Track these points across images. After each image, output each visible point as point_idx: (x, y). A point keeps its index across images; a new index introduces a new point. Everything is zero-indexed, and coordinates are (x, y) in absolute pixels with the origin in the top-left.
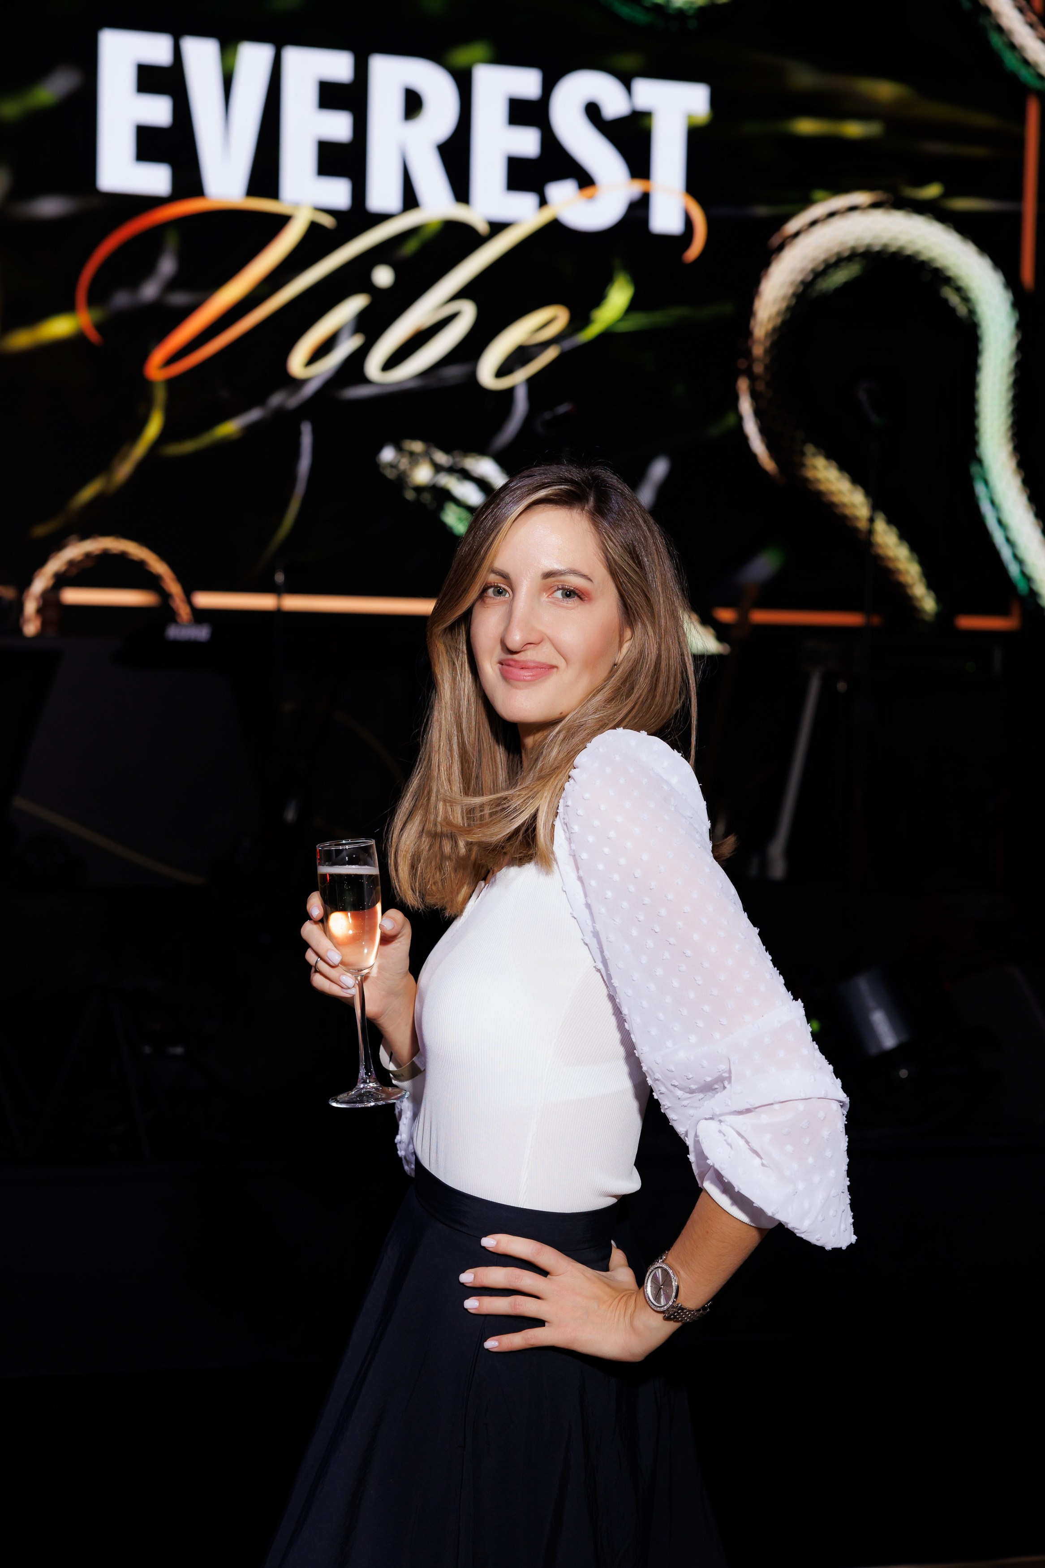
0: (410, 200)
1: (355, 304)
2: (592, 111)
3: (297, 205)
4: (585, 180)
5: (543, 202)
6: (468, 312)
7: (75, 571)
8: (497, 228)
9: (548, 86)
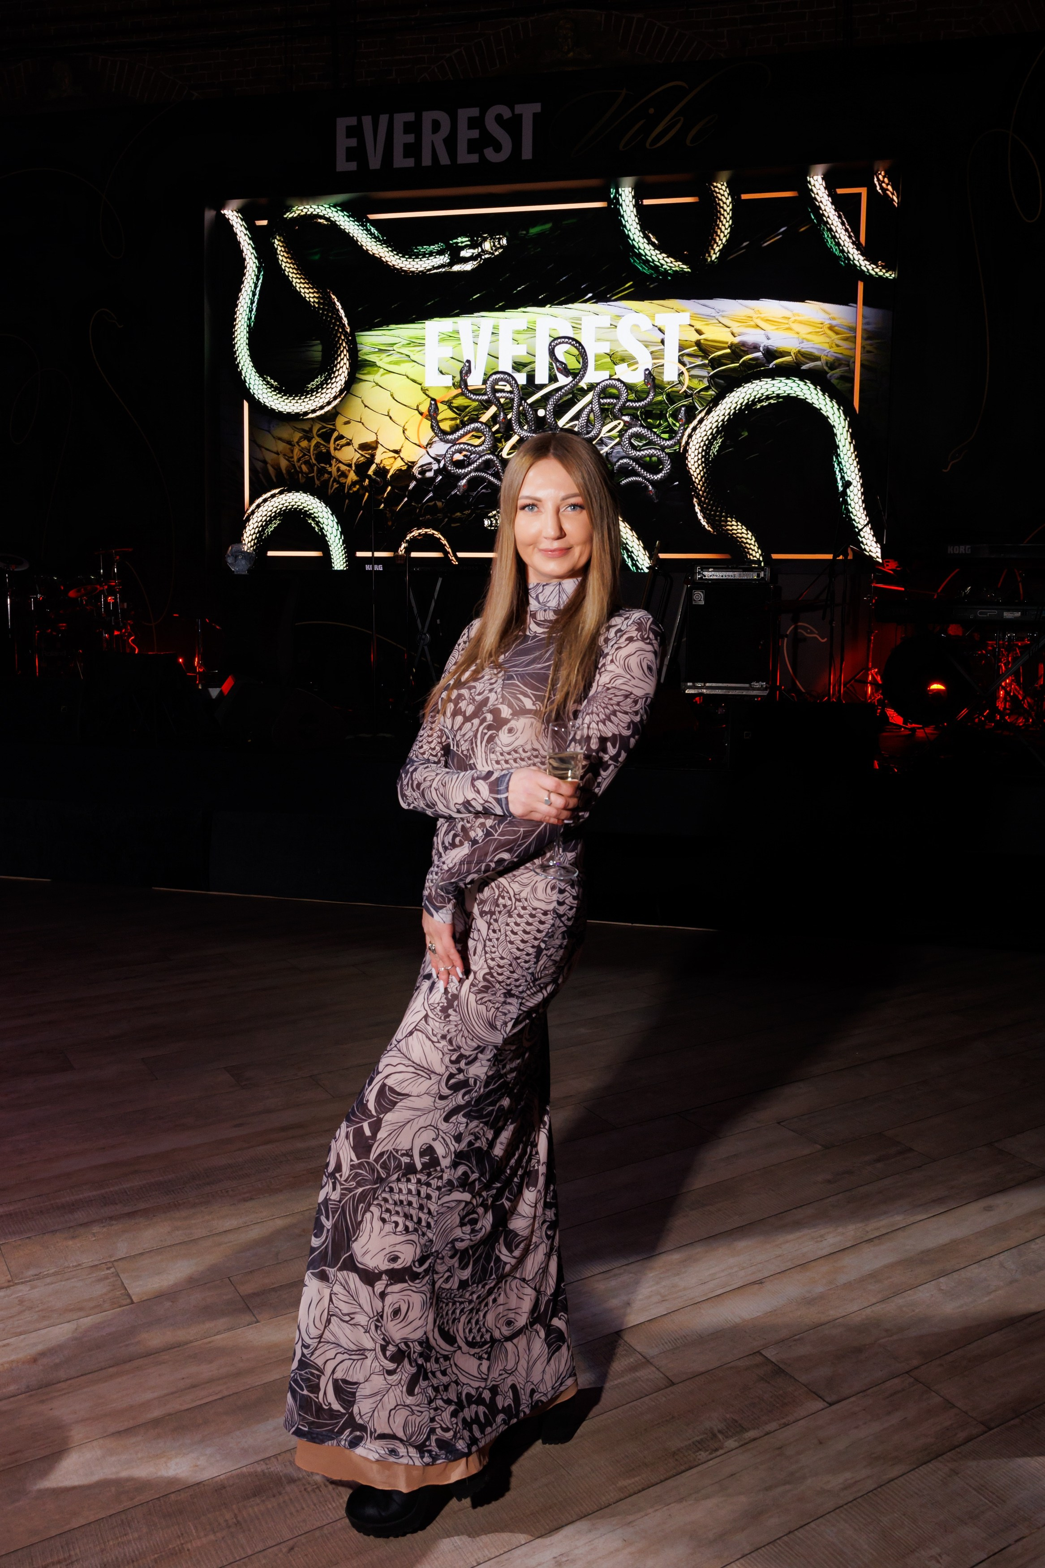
7: (414, 543)
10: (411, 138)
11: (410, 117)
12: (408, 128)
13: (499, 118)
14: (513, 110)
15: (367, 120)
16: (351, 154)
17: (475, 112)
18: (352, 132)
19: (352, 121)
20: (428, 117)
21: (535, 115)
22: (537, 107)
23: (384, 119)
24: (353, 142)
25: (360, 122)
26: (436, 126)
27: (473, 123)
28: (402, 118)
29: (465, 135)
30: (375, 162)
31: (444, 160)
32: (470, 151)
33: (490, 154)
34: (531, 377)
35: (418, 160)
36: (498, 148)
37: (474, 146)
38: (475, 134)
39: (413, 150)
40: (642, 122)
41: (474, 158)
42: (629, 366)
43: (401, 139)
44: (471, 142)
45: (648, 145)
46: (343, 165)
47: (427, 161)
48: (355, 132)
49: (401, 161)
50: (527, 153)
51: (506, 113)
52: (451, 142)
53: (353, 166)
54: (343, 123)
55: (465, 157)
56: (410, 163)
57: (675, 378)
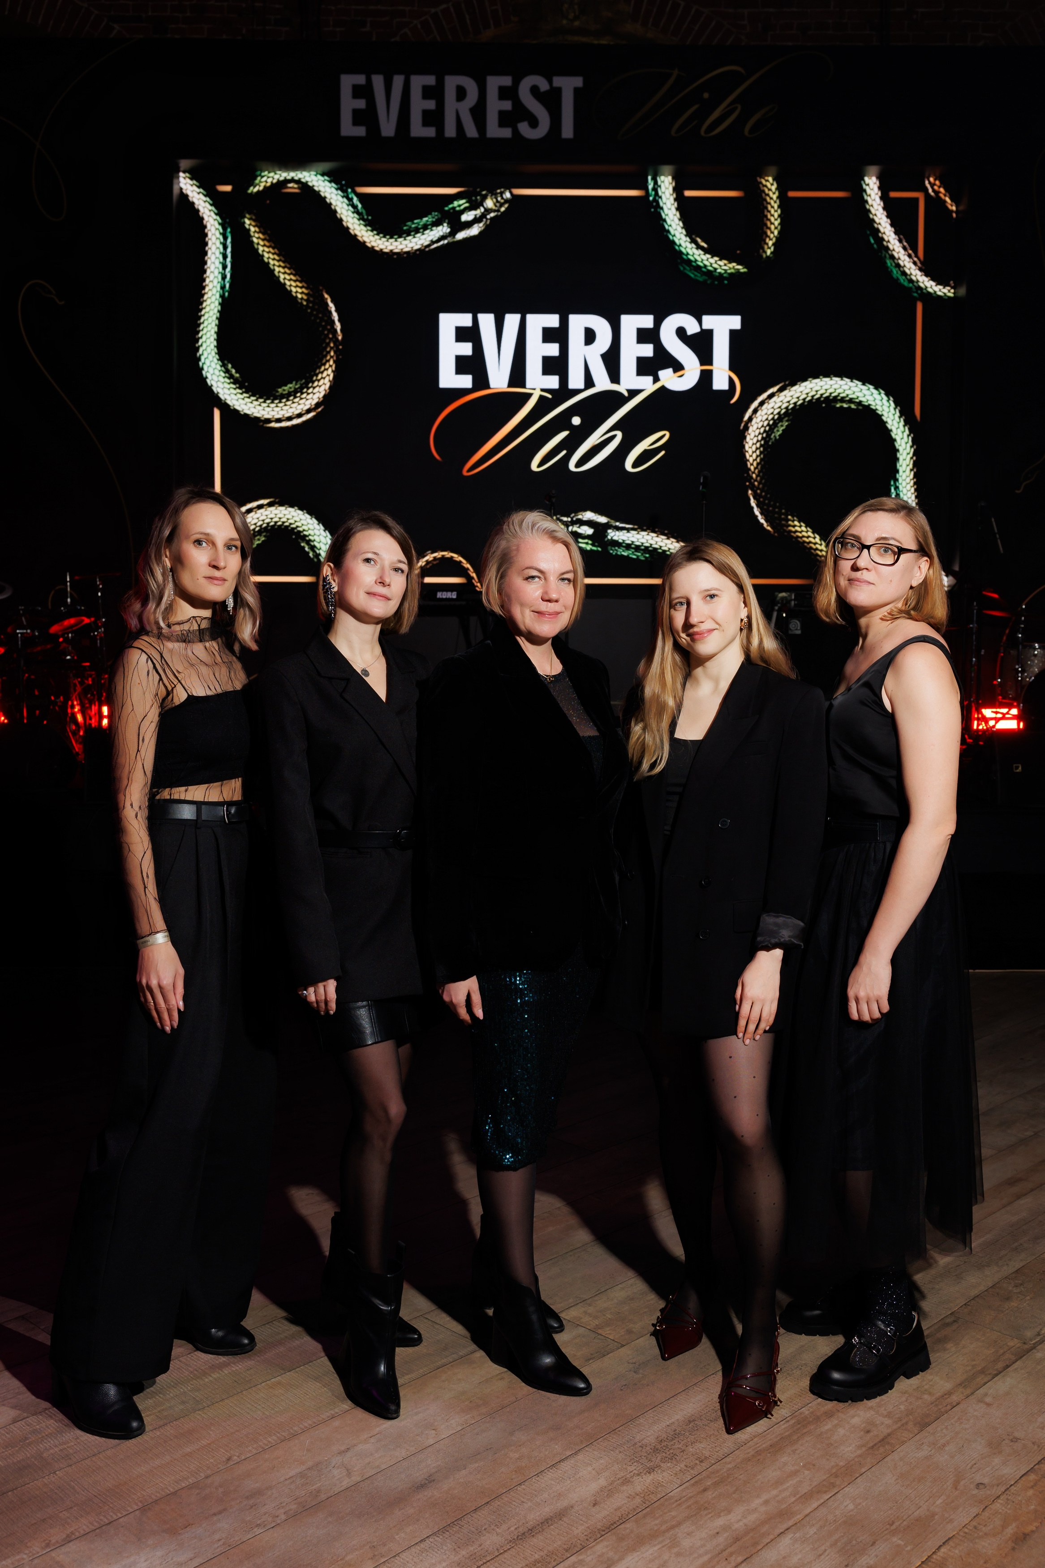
0: (589, 382)
1: (564, 434)
2: (681, 332)
3: (534, 389)
4: (678, 367)
5: (656, 379)
6: (619, 435)
7: (428, 567)
8: (633, 393)
9: (658, 323)
10: (431, 105)
11: (430, 80)
12: (428, 92)
13: (535, 90)
14: (550, 82)
15: (378, 81)
16: (358, 117)
17: (507, 81)
18: (358, 92)
19: (361, 79)
20: (451, 82)
21: (576, 90)
22: (578, 82)
23: (398, 81)
24: (361, 104)
25: (369, 81)
26: (461, 93)
27: (505, 93)
28: (418, 82)
29: (495, 106)
30: (388, 129)
31: (471, 131)
32: (502, 123)
33: (524, 128)
34: (564, 380)
35: (440, 129)
36: (534, 123)
37: (505, 119)
38: (507, 105)
39: (434, 118)
40: (696, 107)
41: (506, 133)
42: (675, 371)
43: (419, 105)
44: (502, 114)
45: (702, 133)
46: (348, 129)
47: (450, 131)
48: (363, 92)
49: (418, 130)
50: (568, 131)
51: (544, 86)
52: (479, 112)
53: (360, 131)
54: (348, 82)
55: (495, 131)
56: (430, 132)
57: (725, 386)
